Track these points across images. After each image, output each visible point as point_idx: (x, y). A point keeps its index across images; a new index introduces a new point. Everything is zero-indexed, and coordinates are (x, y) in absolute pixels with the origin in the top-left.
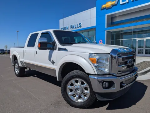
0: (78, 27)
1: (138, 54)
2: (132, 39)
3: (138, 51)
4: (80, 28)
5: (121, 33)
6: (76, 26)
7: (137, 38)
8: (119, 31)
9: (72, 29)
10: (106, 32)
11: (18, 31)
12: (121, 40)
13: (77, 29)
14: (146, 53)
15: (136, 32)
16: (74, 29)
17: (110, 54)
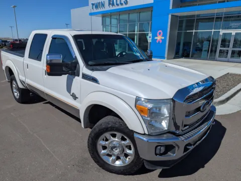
0: (122, 4)
1: (219, 57)
2: (213, 30)
3: (220, 52)
4: (124, 6)
5: (196, 18)
6: (119, 3)
7: (221, 30)
8: (193, 16)
9: (111, 6)
10: (170, 16)
11: (14, 7)
12: (194, 31)
13: (120, 7)
14: (232, 56)
15: (221, 18)
16: (114, 8)
17: (172, 99)
